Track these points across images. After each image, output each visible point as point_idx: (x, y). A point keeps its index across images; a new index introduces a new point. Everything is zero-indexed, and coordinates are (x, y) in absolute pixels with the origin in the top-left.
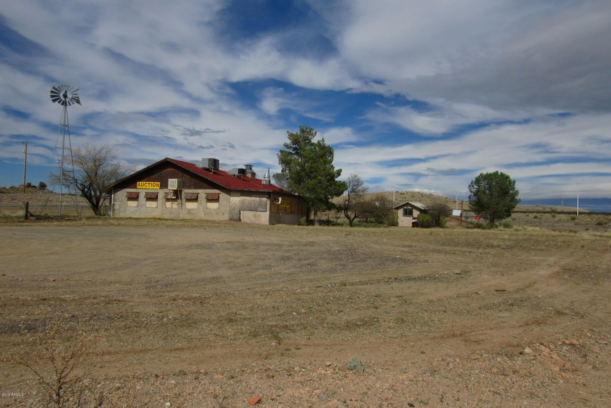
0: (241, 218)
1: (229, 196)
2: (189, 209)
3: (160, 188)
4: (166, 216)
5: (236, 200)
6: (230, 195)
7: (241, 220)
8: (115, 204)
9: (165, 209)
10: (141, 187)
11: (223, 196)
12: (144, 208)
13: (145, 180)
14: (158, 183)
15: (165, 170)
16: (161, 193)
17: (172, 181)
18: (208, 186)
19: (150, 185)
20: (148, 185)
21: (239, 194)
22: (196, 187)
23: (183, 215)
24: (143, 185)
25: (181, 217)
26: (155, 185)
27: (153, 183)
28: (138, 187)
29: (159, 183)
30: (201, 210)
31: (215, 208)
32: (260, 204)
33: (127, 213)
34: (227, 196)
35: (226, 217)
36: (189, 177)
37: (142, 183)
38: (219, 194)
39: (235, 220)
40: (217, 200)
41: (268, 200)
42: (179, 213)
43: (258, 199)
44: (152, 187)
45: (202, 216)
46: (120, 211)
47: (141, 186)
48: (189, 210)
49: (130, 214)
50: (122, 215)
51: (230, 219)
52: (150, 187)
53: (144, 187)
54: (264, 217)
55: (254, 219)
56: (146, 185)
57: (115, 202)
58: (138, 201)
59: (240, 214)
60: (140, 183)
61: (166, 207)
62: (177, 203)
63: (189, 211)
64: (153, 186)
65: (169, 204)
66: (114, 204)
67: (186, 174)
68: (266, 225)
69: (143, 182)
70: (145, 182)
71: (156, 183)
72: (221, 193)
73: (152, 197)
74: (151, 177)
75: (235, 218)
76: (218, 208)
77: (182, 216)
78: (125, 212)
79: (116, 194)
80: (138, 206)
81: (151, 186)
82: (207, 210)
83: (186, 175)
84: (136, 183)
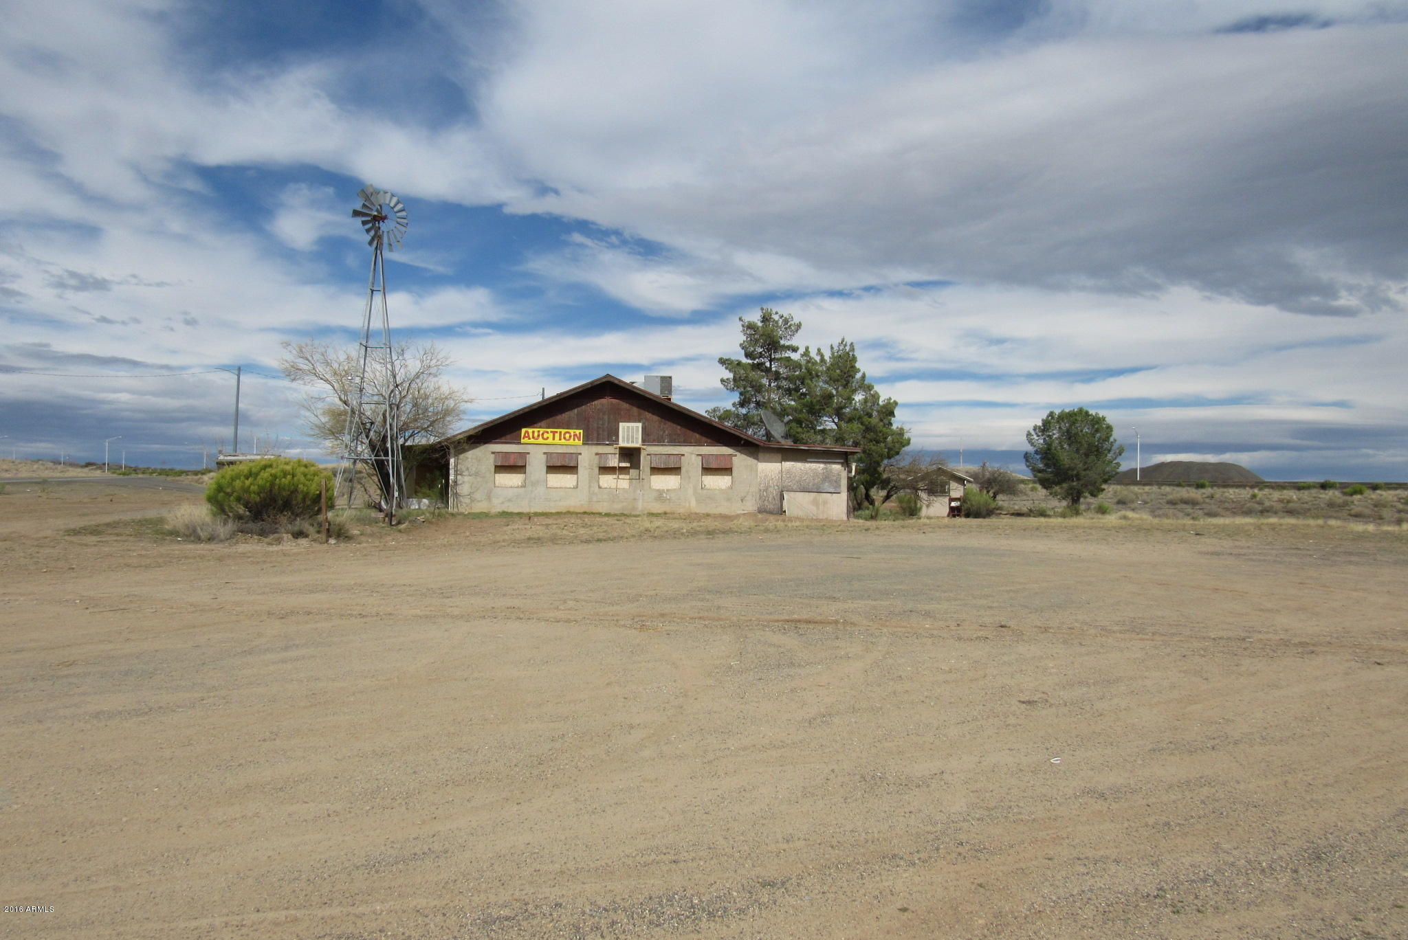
0: (785, 507)
1: (755, 461)
2: (658, 490)
3: (584, 444)
4: (603, 508)
5: (770, 470)
6: (758, 459)
7: (785, 511)
8: (459, 482)
9: (596, 489)
10: (532, 441)
11: (741, 461)
12: (541, 490)
13: (543, 423)
14: (577, 432)
15: (596, 402)
16: (588, 456)
17: (628, 427)
18: (704, 439)
19: (557, 435)
20: (551, 435)
21: (779, 456)
22: (674, 441)
23: (645, 503)
24: (539, 436)
25: (640, 509)
26: (570, 437)
27: (563, 431)
28: (522, 441)
29: (581, 431)
30: (690, 491)
31: (724, 487)
32: (827, 477)
33: (495, 501)
34: (750, 461)
35: (751, 506)
36: (655, 418)
37: (533, 432)
38: (731, 455)
39: (771, 513)
40: (727, 470)
41: (843, 468)
42: (635, 499)
43: (822, 466)
44: (563, 441)
45: (693, 505)
46: (472, 501)
47: (533, 437)
48: (660, 492)
49: (503, 503)
50: (479, 507)
51: (760, 511)
52: (557, 441)
53: (540, 440)
54: (838, 504)
55: (815, 508)
56: (545, 436)
57: (459, 477)
58: (525, 473)
59: (782, 498)
60: (530, 430)
61: (600, 487)
62: (627, 477)
63: (660, 495)
64: (565, 438)
65: (607, 480)
66: (455, 482)
67: (649, 412)
68: (842, 521)
69: (536, 430)
70: (542, 431)
71: (572, 431)
72: (737, 453)
73: (562, 466)
74: (559, 417)
75: (771, 507)
76: (731, 488)
77: (641, 506)
78: (489, 498)
79: (461, 456)
80: (524, 486)
81: (560, 439)
82: (705, 491)
83: (650, 415)
84: (520, 429)
